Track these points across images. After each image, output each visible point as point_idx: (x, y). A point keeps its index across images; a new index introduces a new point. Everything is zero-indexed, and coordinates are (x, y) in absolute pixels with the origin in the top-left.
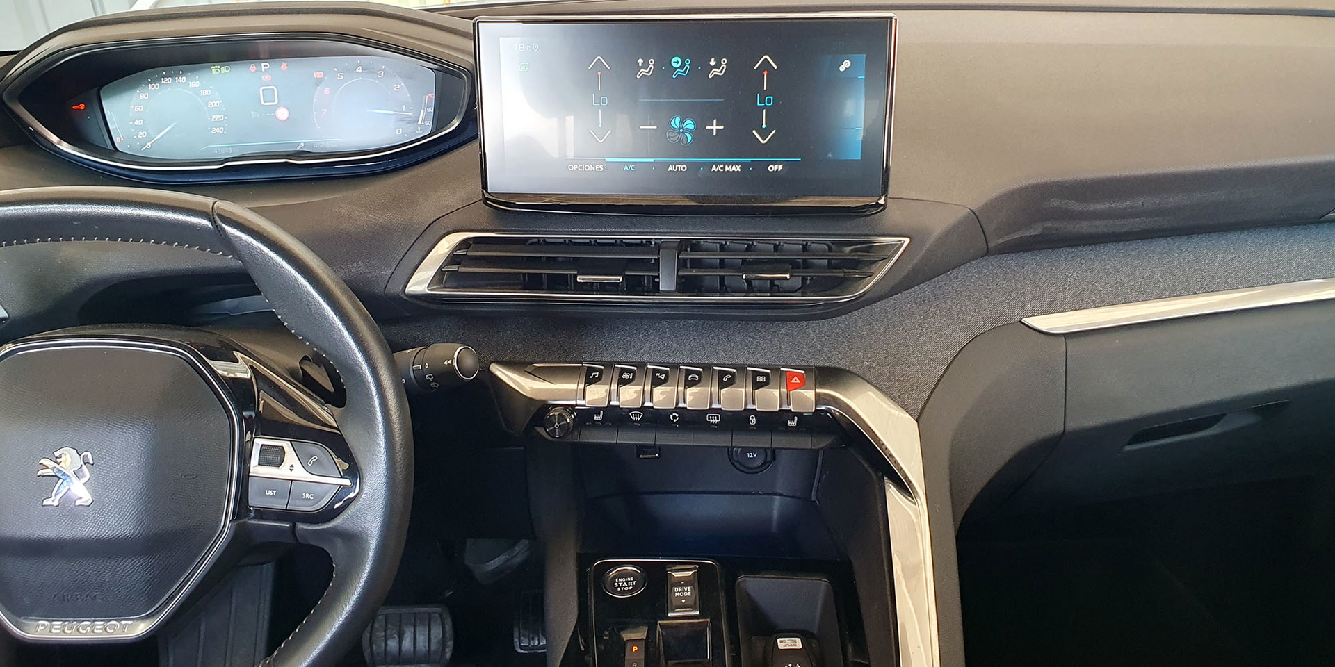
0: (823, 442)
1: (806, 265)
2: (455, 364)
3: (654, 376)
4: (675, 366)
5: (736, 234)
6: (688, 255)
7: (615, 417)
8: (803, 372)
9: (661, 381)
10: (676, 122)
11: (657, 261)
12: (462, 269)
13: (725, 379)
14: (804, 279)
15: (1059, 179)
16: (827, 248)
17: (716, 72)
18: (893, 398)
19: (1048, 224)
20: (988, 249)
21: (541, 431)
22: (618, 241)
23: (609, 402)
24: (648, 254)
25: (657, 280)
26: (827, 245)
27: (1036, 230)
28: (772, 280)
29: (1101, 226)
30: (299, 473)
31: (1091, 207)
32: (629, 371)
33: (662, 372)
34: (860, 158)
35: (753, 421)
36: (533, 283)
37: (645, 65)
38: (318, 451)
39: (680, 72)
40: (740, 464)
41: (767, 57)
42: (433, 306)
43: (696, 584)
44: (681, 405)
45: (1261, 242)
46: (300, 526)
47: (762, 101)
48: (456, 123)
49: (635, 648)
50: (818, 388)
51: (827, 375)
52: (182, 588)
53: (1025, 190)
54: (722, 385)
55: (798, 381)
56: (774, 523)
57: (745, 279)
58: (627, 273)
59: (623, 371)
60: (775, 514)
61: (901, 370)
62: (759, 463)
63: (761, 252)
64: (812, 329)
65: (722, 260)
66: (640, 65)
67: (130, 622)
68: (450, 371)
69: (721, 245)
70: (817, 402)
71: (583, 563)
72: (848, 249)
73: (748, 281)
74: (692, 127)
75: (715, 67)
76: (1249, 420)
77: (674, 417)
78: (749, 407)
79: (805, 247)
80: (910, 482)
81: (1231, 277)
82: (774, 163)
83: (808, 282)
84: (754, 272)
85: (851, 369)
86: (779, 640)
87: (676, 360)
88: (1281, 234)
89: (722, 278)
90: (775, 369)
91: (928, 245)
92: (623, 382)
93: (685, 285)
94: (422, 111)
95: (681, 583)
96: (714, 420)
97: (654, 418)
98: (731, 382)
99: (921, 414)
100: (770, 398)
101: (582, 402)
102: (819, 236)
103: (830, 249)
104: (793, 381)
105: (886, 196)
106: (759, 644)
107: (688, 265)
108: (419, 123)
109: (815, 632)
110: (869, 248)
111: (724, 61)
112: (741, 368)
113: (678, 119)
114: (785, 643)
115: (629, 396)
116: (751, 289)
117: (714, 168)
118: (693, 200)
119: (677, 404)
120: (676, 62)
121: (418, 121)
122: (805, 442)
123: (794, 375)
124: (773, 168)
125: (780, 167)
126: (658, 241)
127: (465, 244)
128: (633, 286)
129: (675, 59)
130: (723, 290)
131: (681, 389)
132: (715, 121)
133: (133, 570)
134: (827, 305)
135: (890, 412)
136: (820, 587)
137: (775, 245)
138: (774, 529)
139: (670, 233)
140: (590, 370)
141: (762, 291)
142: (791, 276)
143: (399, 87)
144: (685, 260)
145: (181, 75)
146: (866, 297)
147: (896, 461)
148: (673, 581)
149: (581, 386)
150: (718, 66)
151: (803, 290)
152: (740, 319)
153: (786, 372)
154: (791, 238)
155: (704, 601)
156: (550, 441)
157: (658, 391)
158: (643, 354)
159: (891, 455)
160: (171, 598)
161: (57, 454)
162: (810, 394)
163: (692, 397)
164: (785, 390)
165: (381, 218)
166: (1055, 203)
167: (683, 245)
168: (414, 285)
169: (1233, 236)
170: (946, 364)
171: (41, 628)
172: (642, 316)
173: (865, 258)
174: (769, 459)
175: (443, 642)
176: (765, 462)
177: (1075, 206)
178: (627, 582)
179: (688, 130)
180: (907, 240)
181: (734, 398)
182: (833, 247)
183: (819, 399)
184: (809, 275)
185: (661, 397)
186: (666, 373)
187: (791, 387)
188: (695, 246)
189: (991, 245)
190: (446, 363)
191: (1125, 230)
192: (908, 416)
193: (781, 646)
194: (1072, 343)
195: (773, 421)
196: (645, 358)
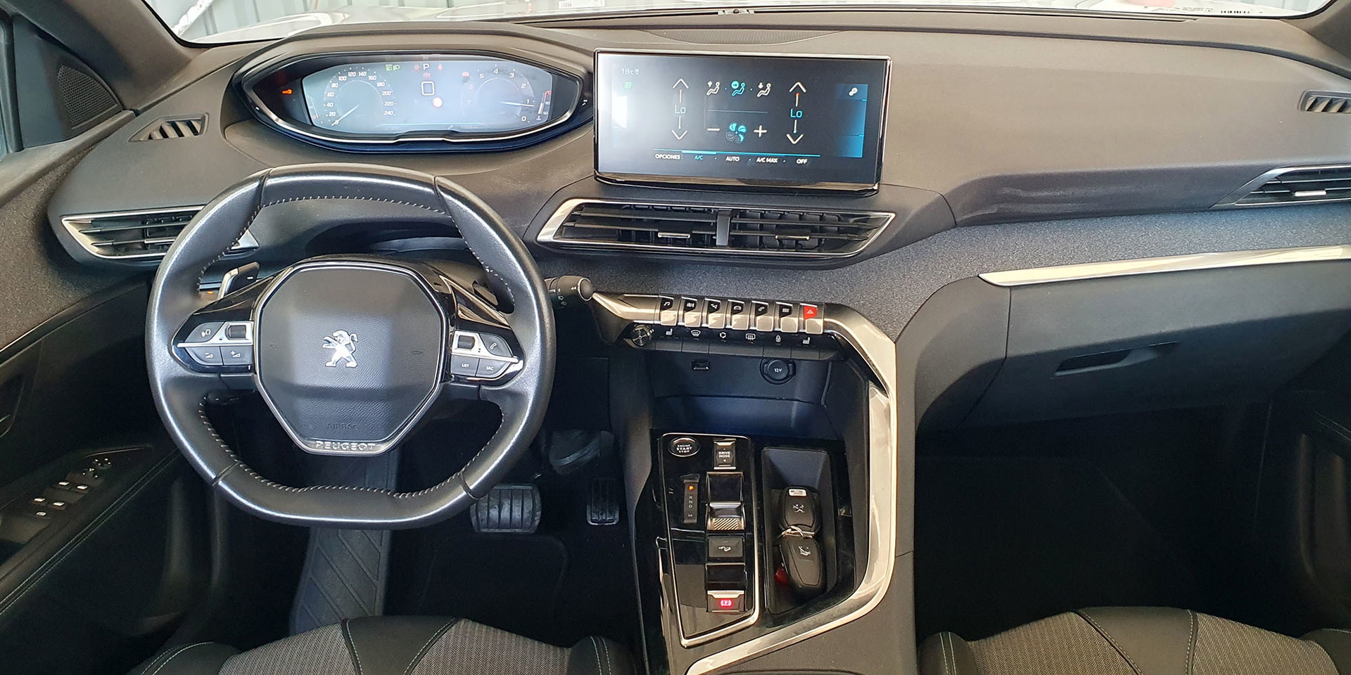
0: (828, 356)
1: (822, 230)
2: (579, 290)
3: (709, 306)
4: (724, 299)
5: (773, 207)
6: (737, 221)
7: (682, 333)
8: (816, 306)
9: (713, 310)
10: (733, 127)
11: (715, 224)
12: (577, 225)
13: (760, 310)
14: (820, 240)
15: (1008, 173)
16: (837, 218)
17: (763, 93)
18: (879, 327)
19: (1002, 206)
20: (955, 222)
21: (629, 342)
22: (687, 209)
23: (677, 322)
24: (709, 219)
25: (714, 237)
26: (837, 216)
27: (993, 210)
28: (797, 240)
29: (1044, 209)
30: (484, 353)
31: (1034, 194)
32: (691, 302)
33: (715, 303)
34: (861, 156)
35: (778, 339)
36: (625, 236)
37: (714, 86)
38: (496, 340)
39: (738, 92)
40: (769, 376)
41: (799, 83)
42: (556, 251)
43: (734, 451)
44: (728, 327)
45: (1166, 224)
46: (484, 387)
47: (794, 114)
48: (568, 115)
49: (691, 488)
50: (827, 317)
51: (833, 309)
52: (407, 425)
53: (983, 181)
54: (758, 314)
55: (812, 313)
56: (793, 421)
57: (778, 239)
58: (693, 232)
59: (687, 301)
60: (794, 414)
61: (887, 307)
62: (784, 376)
63: (793, 220)
64: (825, 276)
65: (762, 225)
66: (710, 86)
67: (374, 444)
68: (575, 294)
69: (761, 214)
70: (825, 327)
71: (654, 435)
72: (852, 220)
73: (780, 240)
74: (744, 131)
75: (762, 89)
76: (1148, 356)
77: (723, 335)
78: (776, 329)
79: (822, 218)
80: (885, 384)
81: (1139, 249)
82: (801, 158)
83: (823, 242)
84: (782, 234)
85: (850, 305)
86: (790, 490)
87: (726, 295)
88: (1183, 218)
89: (761, 237)
90: (796, 304)
91: (907, 219)
92: (687, 309)
93: (735, 242)
94: (542, 104)
95: (723, 449)
96: (750, 337)
97: (709, 335)
98: (764, 312)
99: (898, 338)
100: (791, 324)
101: (658, 322)
102: (831, 210)
103: (839, 220)
104: (808, 313)
105: (879, 184)
106: (776, 493)
107: (737, 228)
108: (539, 113)
109: (816, 488)
110: (866, 219)
111: (769, 85)
112: (772, 302)
113: (735, 125)
114: (793, 492)
115: (691, 319)
116: (781, 246)
117: (758, 160)
118: (742, 182)
119: (725, 325)
120: (735, 84)
121: (538, 111)
122: (814, 355)
123: (811, 308)
124: (800, 161)
125: (805, 161)
126: (717, 210)
127: (579, 207)
128: (697, 241)
129: (735, 83)
130: (762, 246)
131: (728, 315)
132: (761, 127)
133: (377, 411)
134: (835, 259)
135: (875, 337)
136: (822, 455)
137: (800, 215)
138: (792, 425)
139: (725, 205)
140: (664, 300)
141: (789, 248)
142: (810, 238)
143: (525, 86)
144: (735, 224)
145: (363, 71)
146: (862, 254)
147: (877, 369)
148: (718, 448)
149: (658, 311)
150: (764, 88)
151: (819, 247)
152: (774, 267)
153: (804, 306)
154: (813, 210)
155: (739, 460)
156: (635, 349)
157: (712, 316)
158: (702, 290)
159: (874, 365)
160: (400, 430)
161: (335, 334)
162: (820, 322)
163: (736, 322)
164: (802, 319)
165: (522, 187)
166: (1007, 191)
167: (734, 213)
168: (544, 235)
169: (1147, 219)
170: (920, 304)
171: (318, 445)
172: (702, 263)
173: (864, 225)
174: (791, 373)
175: (533, 512)
176: (787, 376)
177: (1022, 194)
178: (686, 448)
179: (741, 133)
180: (893, 215)
181: (766, 323)
182: (842, 218)
183: (826, 326)
184: (824, 237)
185: (714, 320)
186: (718, 304)
187: (807, 316)
188: (743, 214)
189: (958, 220)
190: (572, 289)
191: (1060, 212)
192: (889, 339)
193: (791, 494)
194: (1015, 292)
195: (792, 340)
196: (703, 294)
